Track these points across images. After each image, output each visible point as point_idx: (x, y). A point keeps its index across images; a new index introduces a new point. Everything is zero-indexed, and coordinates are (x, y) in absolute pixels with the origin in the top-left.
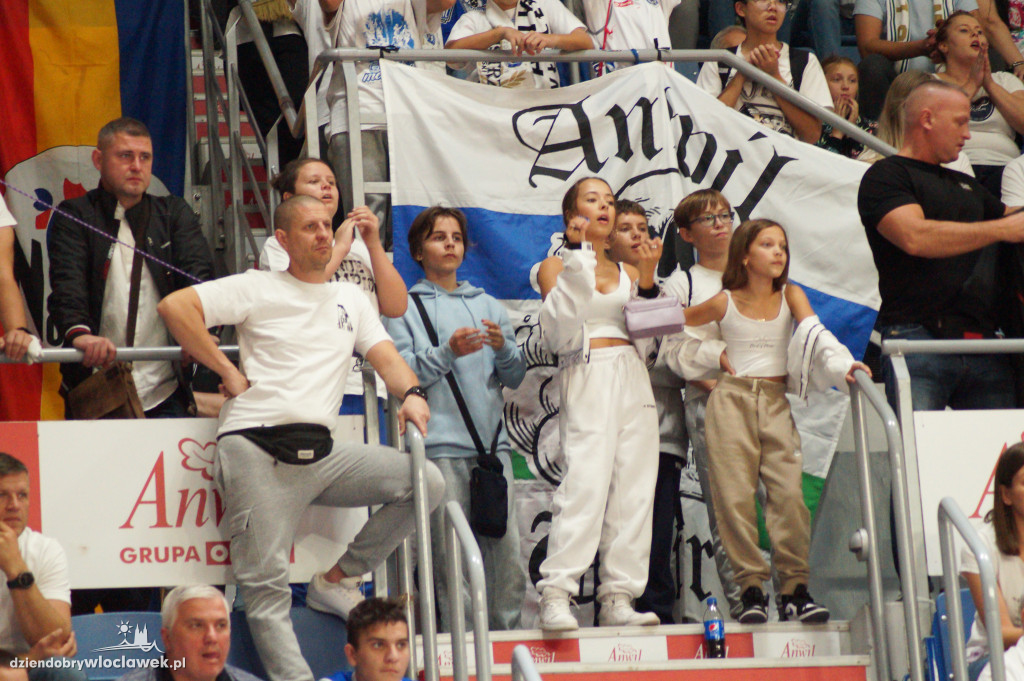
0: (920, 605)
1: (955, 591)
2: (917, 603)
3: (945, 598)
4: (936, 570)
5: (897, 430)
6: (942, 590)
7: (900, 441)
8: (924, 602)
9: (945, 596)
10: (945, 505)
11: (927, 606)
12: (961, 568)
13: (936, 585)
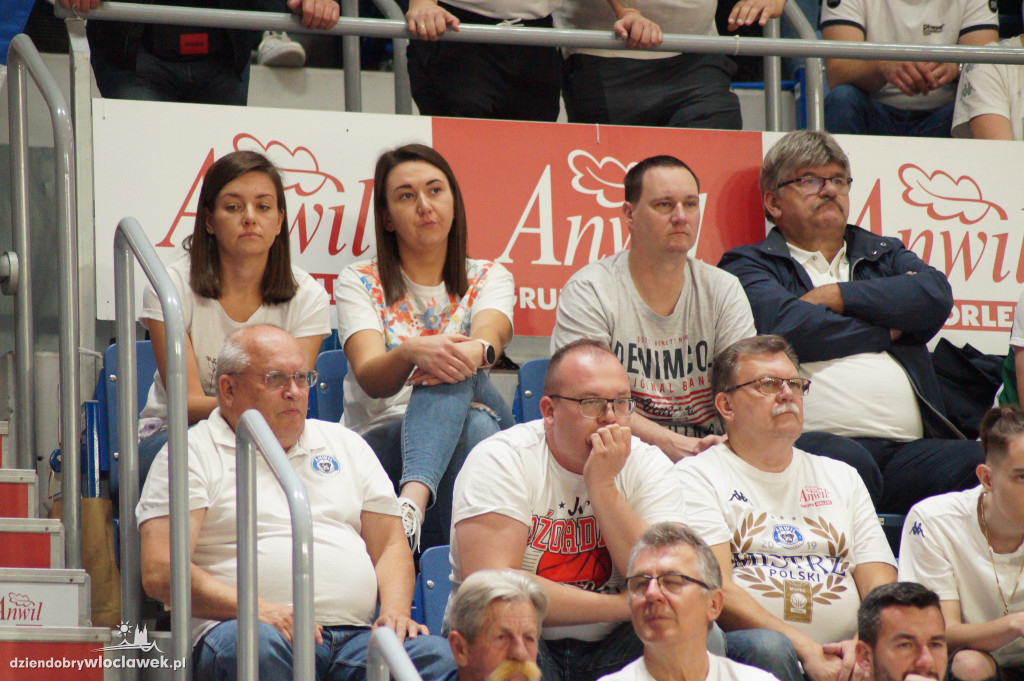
0: (83, 359)
1: (130, 342)
2: (78, 355)
3: (116, 351)
4: (107, 312)
5: (69, 121)
6: (113, 341)
7: (71, 137)
8: (86, 354)
9: (117, 348)
10: (125, 226)
11: (92, 359)
12: (140, 313)
13: (107, 333)
